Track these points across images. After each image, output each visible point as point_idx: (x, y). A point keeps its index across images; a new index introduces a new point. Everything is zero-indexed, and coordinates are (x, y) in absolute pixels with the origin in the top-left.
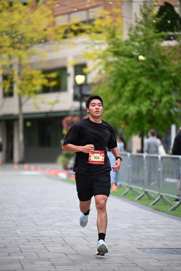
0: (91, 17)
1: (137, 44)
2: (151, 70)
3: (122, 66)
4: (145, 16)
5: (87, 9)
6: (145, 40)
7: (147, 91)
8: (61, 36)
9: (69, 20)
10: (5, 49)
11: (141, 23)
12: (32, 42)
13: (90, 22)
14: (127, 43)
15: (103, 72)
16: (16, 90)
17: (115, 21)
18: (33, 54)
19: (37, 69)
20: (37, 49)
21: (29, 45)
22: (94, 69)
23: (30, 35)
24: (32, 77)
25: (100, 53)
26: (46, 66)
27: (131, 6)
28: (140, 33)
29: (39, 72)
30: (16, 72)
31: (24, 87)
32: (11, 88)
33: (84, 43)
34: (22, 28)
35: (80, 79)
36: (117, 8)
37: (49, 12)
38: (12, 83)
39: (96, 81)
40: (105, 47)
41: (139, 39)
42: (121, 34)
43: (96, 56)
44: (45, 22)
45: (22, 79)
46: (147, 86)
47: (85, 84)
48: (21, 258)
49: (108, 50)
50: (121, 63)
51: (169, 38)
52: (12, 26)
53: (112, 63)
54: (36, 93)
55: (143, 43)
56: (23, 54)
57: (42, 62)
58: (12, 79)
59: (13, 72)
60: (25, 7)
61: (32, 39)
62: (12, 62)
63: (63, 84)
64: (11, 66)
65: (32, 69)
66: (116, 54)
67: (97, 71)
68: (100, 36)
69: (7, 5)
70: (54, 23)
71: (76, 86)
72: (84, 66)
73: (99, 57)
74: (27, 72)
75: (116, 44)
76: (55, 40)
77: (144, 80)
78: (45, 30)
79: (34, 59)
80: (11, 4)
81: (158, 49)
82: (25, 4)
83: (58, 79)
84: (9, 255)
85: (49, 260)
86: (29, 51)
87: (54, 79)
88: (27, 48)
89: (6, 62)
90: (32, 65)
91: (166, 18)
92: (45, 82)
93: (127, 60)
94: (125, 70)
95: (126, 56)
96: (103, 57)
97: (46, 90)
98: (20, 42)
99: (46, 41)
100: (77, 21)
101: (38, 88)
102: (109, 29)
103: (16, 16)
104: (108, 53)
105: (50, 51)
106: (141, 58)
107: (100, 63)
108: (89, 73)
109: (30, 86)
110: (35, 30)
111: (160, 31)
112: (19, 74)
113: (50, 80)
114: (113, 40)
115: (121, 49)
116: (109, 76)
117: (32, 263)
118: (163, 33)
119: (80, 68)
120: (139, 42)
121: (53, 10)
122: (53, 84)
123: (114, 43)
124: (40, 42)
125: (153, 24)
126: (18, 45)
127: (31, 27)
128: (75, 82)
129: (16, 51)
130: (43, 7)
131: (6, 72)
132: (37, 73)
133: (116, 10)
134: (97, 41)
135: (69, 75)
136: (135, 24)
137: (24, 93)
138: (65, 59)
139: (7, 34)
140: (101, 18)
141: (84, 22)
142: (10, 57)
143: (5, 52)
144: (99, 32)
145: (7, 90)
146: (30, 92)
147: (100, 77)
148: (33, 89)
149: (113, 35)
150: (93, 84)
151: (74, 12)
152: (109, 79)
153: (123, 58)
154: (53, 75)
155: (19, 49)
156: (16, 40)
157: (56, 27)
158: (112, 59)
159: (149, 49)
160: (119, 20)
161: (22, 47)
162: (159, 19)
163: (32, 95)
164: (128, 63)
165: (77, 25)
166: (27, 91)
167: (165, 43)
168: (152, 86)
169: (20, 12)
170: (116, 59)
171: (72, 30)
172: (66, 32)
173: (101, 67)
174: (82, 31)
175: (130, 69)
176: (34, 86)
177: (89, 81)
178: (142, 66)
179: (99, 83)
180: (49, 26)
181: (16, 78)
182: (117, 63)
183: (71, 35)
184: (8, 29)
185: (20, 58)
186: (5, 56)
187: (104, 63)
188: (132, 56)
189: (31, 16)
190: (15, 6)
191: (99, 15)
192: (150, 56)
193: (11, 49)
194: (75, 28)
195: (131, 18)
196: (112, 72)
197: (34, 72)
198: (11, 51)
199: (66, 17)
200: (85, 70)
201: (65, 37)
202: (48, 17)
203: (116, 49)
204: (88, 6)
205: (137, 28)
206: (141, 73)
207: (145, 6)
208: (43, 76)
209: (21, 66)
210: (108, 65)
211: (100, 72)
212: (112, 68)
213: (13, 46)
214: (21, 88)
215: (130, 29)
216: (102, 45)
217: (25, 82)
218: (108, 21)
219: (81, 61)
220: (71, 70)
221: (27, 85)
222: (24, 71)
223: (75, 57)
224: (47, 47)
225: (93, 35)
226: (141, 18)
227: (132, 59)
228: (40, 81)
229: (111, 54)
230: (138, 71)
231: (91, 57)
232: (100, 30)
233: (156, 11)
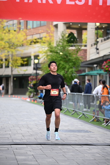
0: (41, 37)
1: (59, 48)
2: (65, 58)
3: (53, 56)
4: (63, 37)
5: (40, 34)
6: (63, 46)
7: (63, 67)
8: (29, 44)
9: (32, 37)
10: (6, 48)
11: (61, 40)
12: (17, 46)
13: (41, 38)
14: (55, 47)
15: (46, 59)
16: (10, 65)
17: (51, 39)
18: (18, 51)
19: (19, 57)
20: (19, 48)
21: (16, 47)
22: (42, 57)
23: (16, 43)
24: (17, 60)
25: (45, 51)
26: (23, 56)
27: (57, 33)
28: (61, 44)
29: (20, 58)
30: (10, 58)
31: (13, 64)
32: (8, 64)
33: (38, 47)
34: (13, 40)
35: (36, 61)
36: (52, 33)
37: (24, 34)
38: (9, 62)
39: (43, 62)
40: (47, 49)
41: (60, 46)
42: (53, 43)
43: (43, 52)
44: (23, 38)
45: (13, 61)
46: (63, 65)
47: (38, 63)
48: (10, 133)
49: (48, 50)
50: (53, 55)
51: (72, 46)
52: (9, 39)
53: (49, 55)
54: (18, 66)
55: (62, 48)
56: (13, 50)
57: (21, 54)
58: (9, 60)
59: (9, 58)
60: (15, 32)
61: (17, 45)
62: (9, 54)
63: (29, 63)
64: (9, 55)
65: (17, 57)
66: (51, 51)
67: (43, 58)
68: (44, 44)
69: (8, 31)
70: (26, 39)
71: (34, 64)
72: (38, 56)
73: (44, 53)
74: (15, 58)
75: (51, 48)
76: (27, 45)
77: (62, 62)
78: (23, 41)
79: (18, 53)
80: (9, 31)
81: (68, 50)
82: (15, 31)
83: (27, 61)
84: (6, 132)
85: (21, 134)
86: (16, 49)
87: (26, 61)
88: (15, 48)
89: (6, 54)
90: (17, 55)
91: (71, 38)
92: (22, 62)
93: (55, 54)
94: (54, 58)
95: (55, 52)
96: (46, 52)
97: (22, 65)
98: (12, 46)
99: (23, 46)
100: (36, 38)
101: (19, 64)
102: (48, 42)
103: (11, 36)
104: (48, 51)
105: (25, 50)
106: (61, 53)
107: (44, 55)
108: (40, 59)
109: (16, 63)
110: (18, 41)
111: (69, 43)
112: (12, 59)
113: (24, 61)
114: (50, 46)
115: (53, 50)
116: (48, 60)
117: (15, 135)
118: (70, 44)
119: (36, 57)
120: (60, 47)
121: (26, 33)
122: (25, 63)
123: (50, 47)
124: (21, 46)
125: (66, 40)
126: (12, 47)
127: (17, 40)
128: (34, 62)
129: (11, 49)
130: (22, 32)
131: (7, 58)
132: (19, 58)
133: (51, 34)
134: (43, 46)
135: (32, 59)
136: (59, 40)
137: (13, 66)
138: (30, 53)
139: (7, 42)
140: (45, 37)
141: (38, 39)
142: (8, 52)
143: (6, 50)
144: (44, 43)
145: (6, 65)
146: (16, 66)
147: (44, 61)
148: (17, 65)
149: (50, 44)
150: (41, 63)
151: (34, 34)
152: (48, 62)
153: (53, 53)
154: (26, 59)
155: (12, 48)
156: (11, 45)
157: (27, 40)
158: (49, 53)
159: (64, 50)
160: (52, 38)
161: (13, 48)
162: (68, 39)
163: (17, 67)
164: (56, 55)
165: (36, 40)
166: (15, 65)
167: (71, 48)
168: (65, 65)
169: (13, 34)
170: (51, 53)
171: (33, 42)
172: (31, 42)
173: (45, 57)
174: (38, 42)
175: (57, 58)
176: (17, 63)
177: (40, 62)
178: (61, 57)
179: (44, 63)
180: (24, 40)
181: (10, 60)
182: (51, 55)
183: (33, 43)
184: (8, 41)
185: (12, 52)
186: (6, 51)
187: (46, 55)
188: (57, 53)
189: (17, 36)
190: (11, 31)
191: (44, 36)
192: (65, 53)
193: (9, 48)
194: (35, 41)
195: (57, 38)
196: (49, 59)
197: (18, 58)
198: (9, 49)
199: (31, 36)
200: (38, 58)
201: (30, 44)
202: (24, 36)
203: (51, 50)
204: (40, 32)
205: (60, 42)
206: (61, 59)
207: (63, 33)
208: (21, 60)
209: (12, 55)
210: (47, 56)
211: (44, 59)
212: (49, 57)
213: (9, 47)
214: (12, 64)
215: (57, 42)
216: (45, 48)
217: (14, 62)
218: (48, 38)
219: (37, 54)
220: (33, 58)
221: (14, 63)
222: (14, 58)
223: (34, 52)
224: (23, 48)
225: (42, 44)
226: (61, 38)
227: (57, 54)
228: (20, 62)
229: (49, 51)
230: (60, 59)
231: (41, 52)
232: (45, 42)
233: (67, 35)
